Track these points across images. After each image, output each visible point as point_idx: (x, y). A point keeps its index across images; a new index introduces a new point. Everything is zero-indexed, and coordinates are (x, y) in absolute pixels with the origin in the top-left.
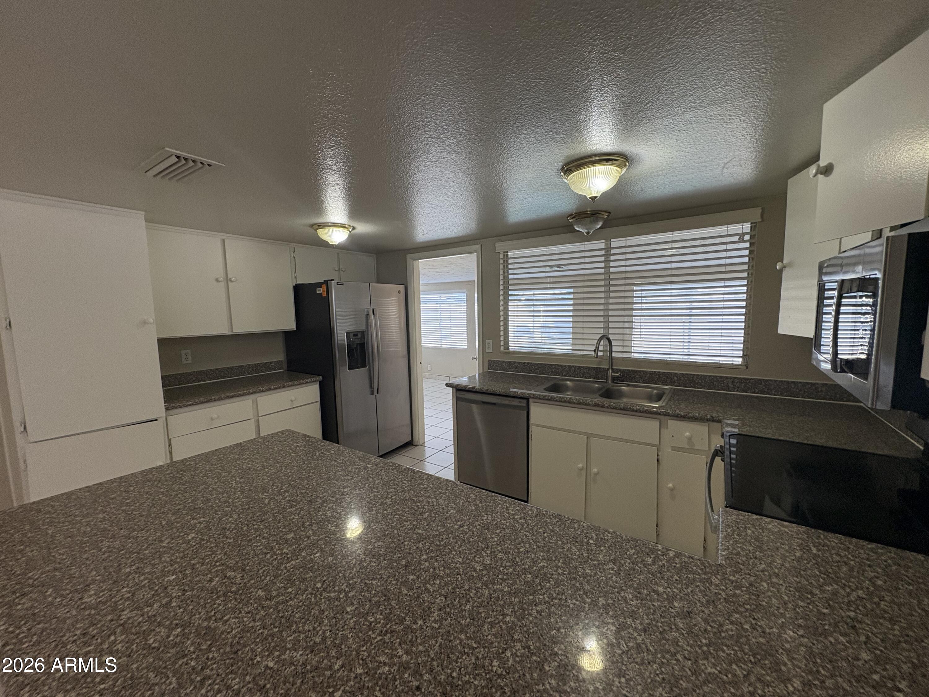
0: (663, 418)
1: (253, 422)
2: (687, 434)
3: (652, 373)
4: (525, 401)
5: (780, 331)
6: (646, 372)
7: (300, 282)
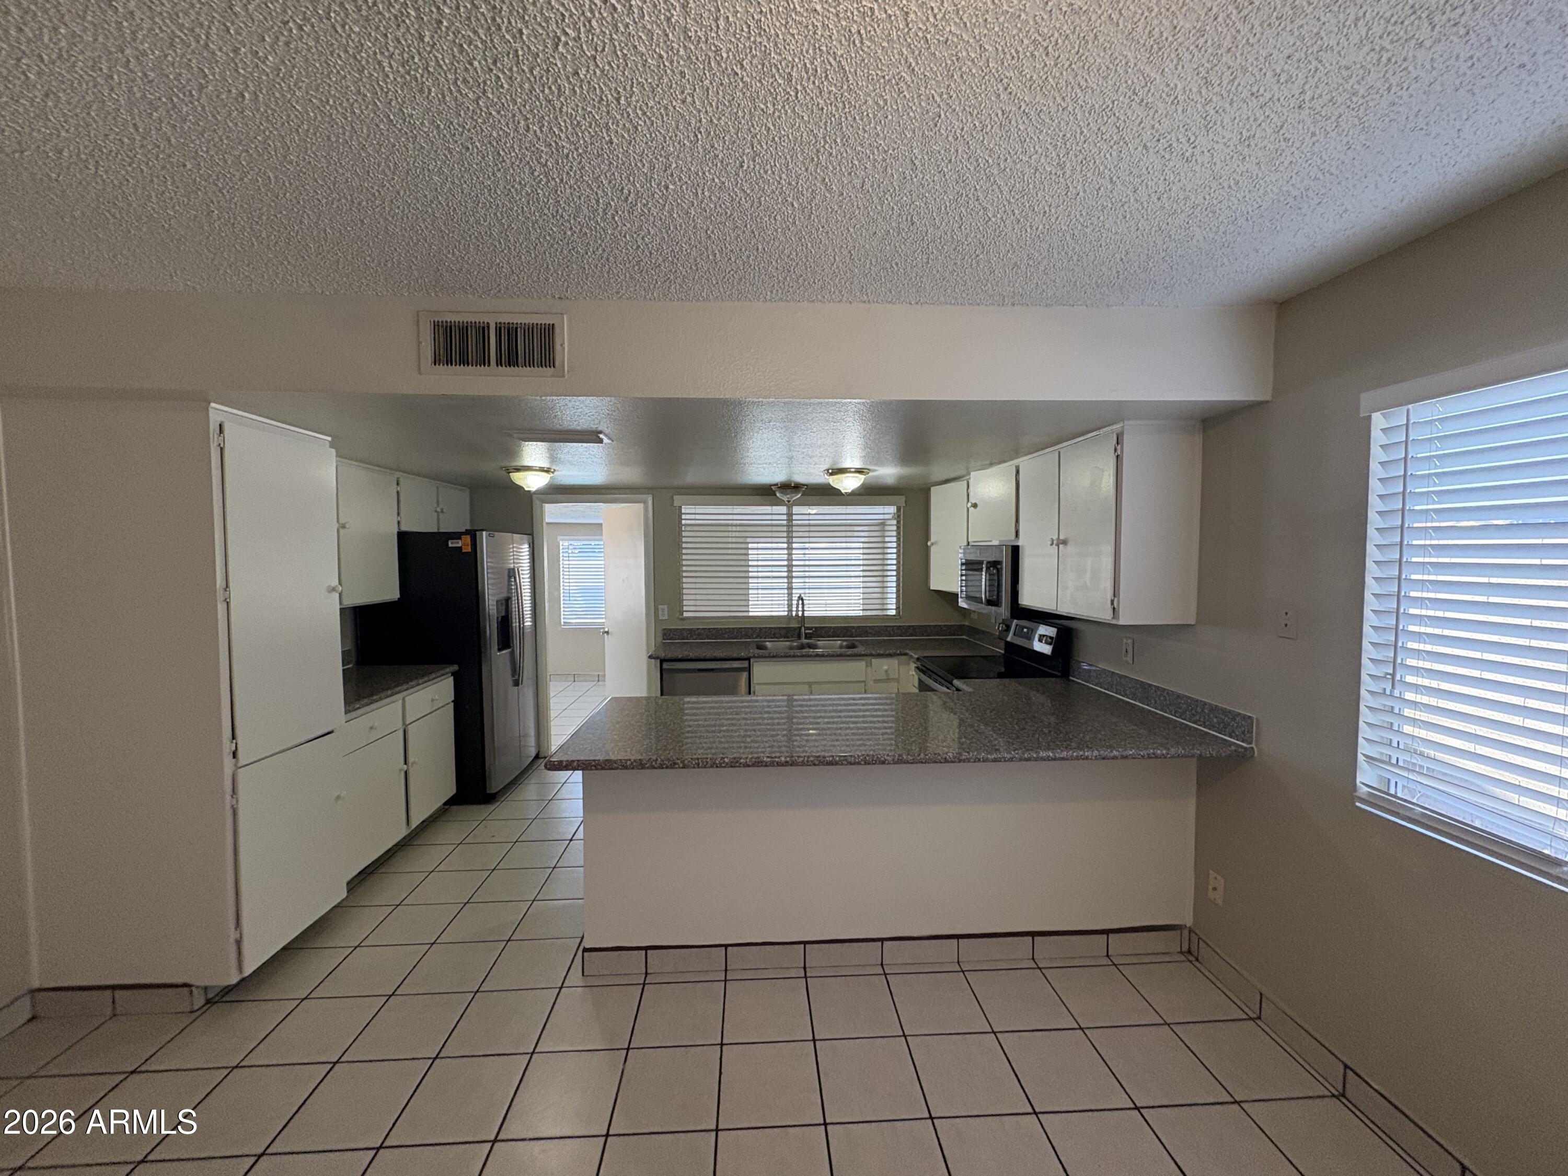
0: (868, 658)
1: (401, 733)
2: (886, 668)
3: (834, 628)
4: (747, 662)
5: (933, 587)
6: (830, 627)
7: (404, 528)
